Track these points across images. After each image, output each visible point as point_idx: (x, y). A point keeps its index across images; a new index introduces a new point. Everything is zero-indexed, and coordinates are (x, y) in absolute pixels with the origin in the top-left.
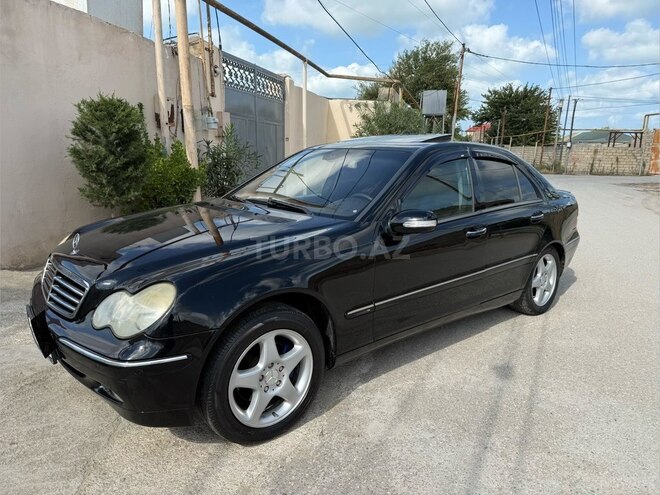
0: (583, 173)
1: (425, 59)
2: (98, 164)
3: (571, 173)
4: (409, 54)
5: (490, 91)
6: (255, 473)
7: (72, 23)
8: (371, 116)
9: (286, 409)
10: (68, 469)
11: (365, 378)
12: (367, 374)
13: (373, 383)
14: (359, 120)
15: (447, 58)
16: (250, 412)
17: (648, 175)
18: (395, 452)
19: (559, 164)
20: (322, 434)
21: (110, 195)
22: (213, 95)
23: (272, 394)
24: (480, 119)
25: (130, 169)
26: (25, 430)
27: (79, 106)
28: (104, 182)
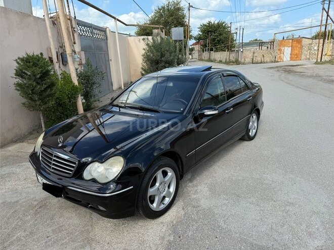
0: (249, 63)
1: (168, 10)
2: (32, 90)
3: (244, 64)
4: (160, 8)
5: (201, 25)
6: (163, 230)
7: (3, 14)
8: (151, 44)
9: (167, 201)
10: (81, 243)
11: (191, 180)
12: (191, 179)
13: (195, 182)
14: (145, 47)
15: (179, 9)
16: (155, 205)
17: (277, 62)
18: (216, 212)
19: (238, 60)
20: (183, 209)
21: (39, 105)
22: (75, 43)
23: (162, 195)
24: (198, 39)
25: (49, 90)
26: (50, 230)
27: (16, 60)
28: (37, 99)
